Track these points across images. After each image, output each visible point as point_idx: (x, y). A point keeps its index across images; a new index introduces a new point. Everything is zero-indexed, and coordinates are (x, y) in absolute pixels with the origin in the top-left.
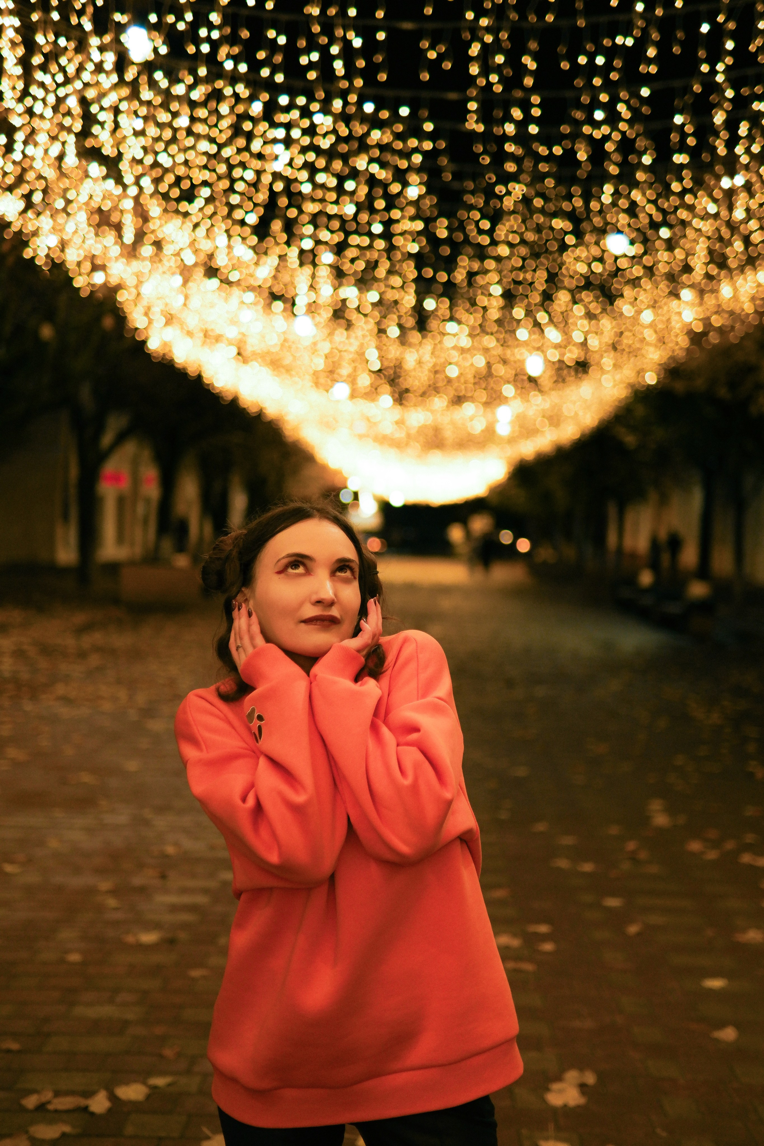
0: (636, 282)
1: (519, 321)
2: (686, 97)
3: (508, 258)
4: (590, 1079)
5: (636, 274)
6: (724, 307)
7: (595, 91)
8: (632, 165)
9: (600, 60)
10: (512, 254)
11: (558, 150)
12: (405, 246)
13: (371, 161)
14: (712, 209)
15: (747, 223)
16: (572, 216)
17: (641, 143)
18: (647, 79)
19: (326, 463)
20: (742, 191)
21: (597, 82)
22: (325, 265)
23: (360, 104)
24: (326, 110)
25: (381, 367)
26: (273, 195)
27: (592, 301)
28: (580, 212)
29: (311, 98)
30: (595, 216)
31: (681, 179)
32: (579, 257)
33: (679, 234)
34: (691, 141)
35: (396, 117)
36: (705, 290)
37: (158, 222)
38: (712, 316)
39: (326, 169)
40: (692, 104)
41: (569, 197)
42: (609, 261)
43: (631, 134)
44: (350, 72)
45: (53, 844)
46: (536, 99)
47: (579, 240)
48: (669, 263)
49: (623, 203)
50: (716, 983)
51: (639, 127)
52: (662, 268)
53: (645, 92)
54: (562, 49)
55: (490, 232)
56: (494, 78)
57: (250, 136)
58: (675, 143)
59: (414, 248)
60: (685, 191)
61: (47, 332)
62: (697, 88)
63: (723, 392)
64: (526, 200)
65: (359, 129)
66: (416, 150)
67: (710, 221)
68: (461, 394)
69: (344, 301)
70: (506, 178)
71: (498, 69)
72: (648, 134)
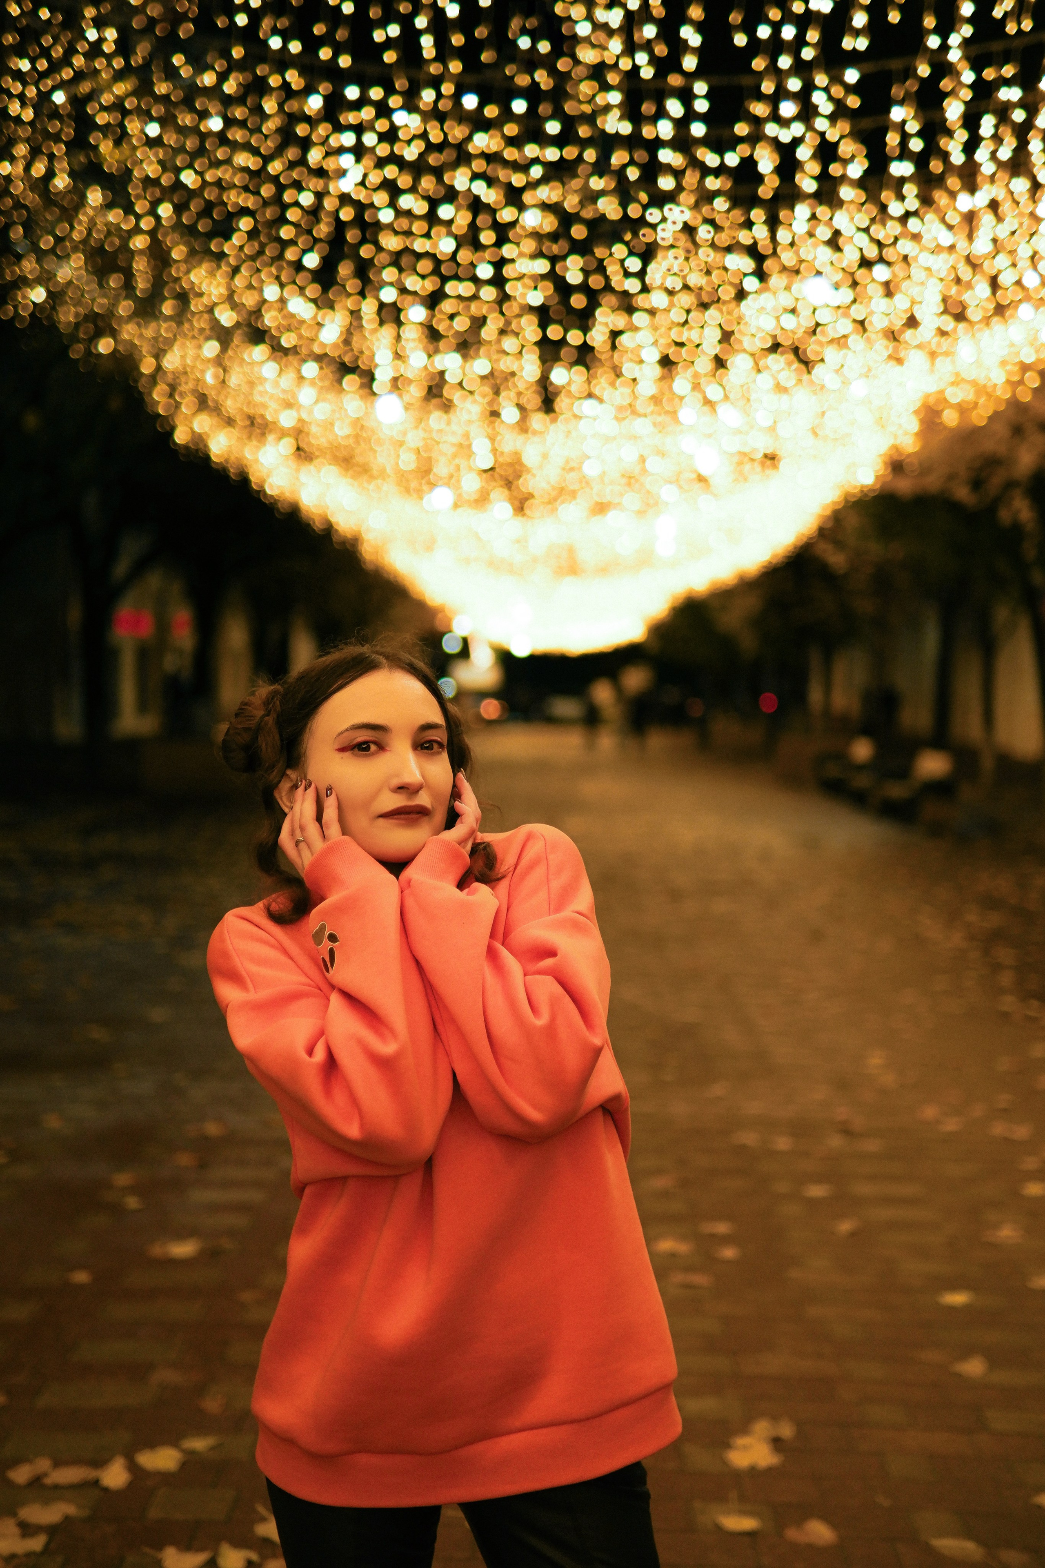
0: (842, 341)
1: (682, 398)
2: (908, 83)
3: (667, 311)
4: (786, 1431)
5: (842, 331)
6: (964, 375)
7: (780, 75)
8: (834, 179)
9: (788, 32)
10: (672, 305)
11: (732, 159)
12: (524, 295)
13: (475, 176)
14: (946, 238)
15: (994, 257)
16: (752, 251)
17: (847, 148)
18: (854, 58)
19: (421, 598)
20: (984, 213)
21: (785, 62)
22: (414, 323)
23: (457, 97)
24: (410, 106)
25: (494, 465)
26: (340, 226)
27: (783, 369)
28: (763, 246)
29: (390, 90)
30: (784, 249)
31: (902, 198)
32: (763, 309)
33: (901, 275)
34: (916, 145)
35: (507, 115)
36: (936, 352)
37: (183, 267)
38: (946, 389)
39: (413, 189)
40: (917, 92)
41: (749, 224)
42: (804, 311)
43: (832, 135)
44: (443, 51)
45: (53, 1122)
46: (700, 87)
47: (763, 284)
48: (888, 315)
49: (823, 233)
50: (958, 1299)
51: (844, 126)
52: (877, 323)
53: (852, 76)
54: (735, 18)
55: (641, 275)
56: (642, 58)
57: (305, 144)
58: (893, 148)
59: (536, 298)
60: (907, 215)
61: (31, 421)
62: (924, 70)
63: (963, 493)
64: (689, 230)
65: (457, 132)
66: (536, 161)
67: (944, 256)
68: (604, 501)
69: (442, 373)
70: (660, 199)
71: (648, 46)
72: (857, 135)
